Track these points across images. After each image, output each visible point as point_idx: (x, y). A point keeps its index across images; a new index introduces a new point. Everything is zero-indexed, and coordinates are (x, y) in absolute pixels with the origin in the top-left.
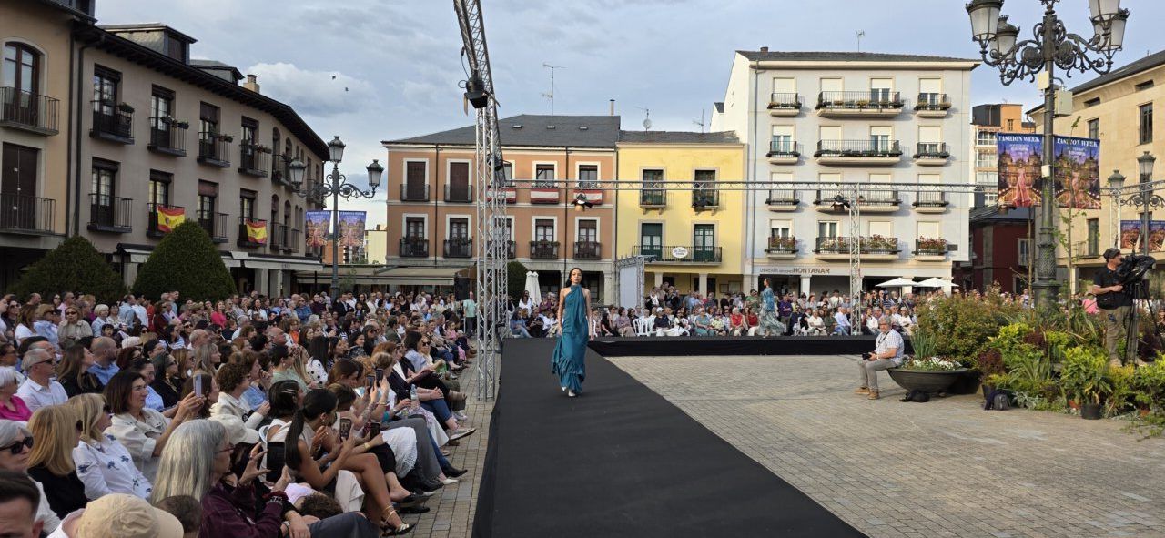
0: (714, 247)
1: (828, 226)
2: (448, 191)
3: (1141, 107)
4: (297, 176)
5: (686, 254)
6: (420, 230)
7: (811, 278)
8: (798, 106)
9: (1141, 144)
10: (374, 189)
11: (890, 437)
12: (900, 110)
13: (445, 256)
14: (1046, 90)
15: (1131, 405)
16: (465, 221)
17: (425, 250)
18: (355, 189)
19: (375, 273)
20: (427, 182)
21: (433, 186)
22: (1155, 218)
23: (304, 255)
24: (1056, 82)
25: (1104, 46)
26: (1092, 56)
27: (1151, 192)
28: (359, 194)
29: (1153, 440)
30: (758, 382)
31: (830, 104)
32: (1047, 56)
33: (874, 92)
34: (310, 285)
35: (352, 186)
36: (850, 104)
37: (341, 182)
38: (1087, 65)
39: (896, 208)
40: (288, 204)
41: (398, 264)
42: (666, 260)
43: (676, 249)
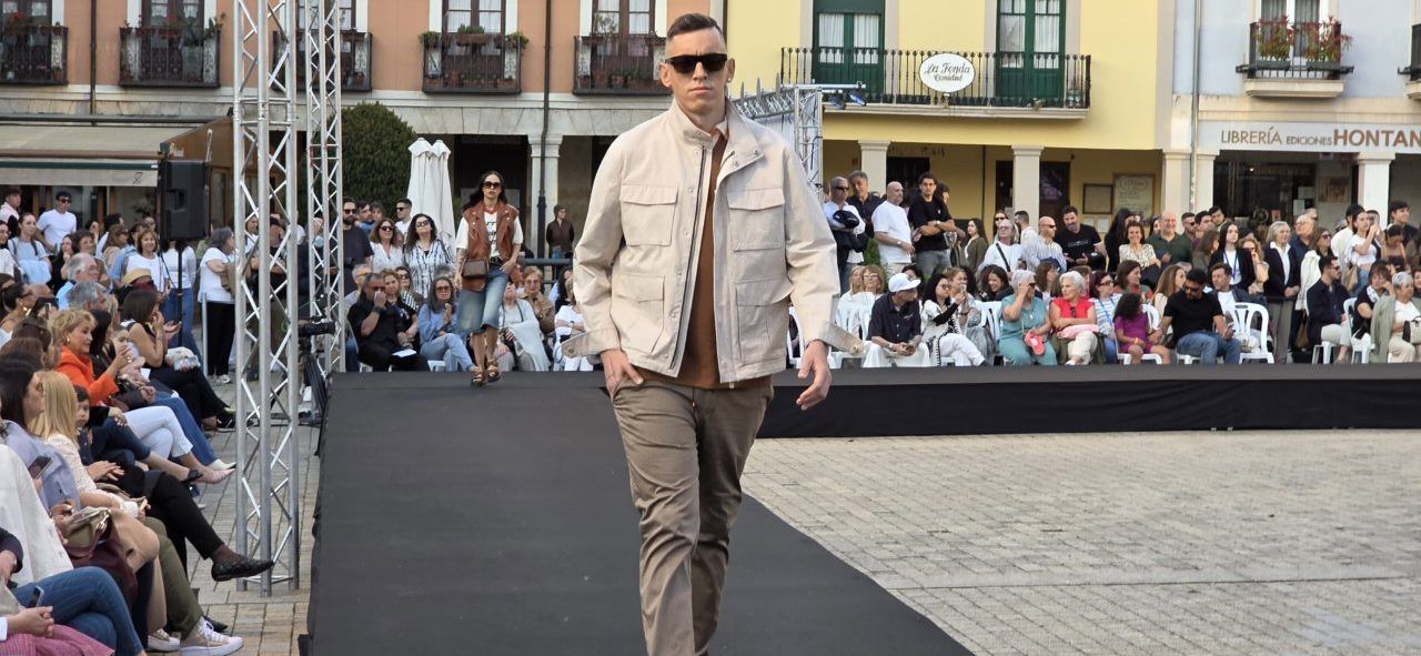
0: (1062, 56)
5: (967, 79)
7: (1393, 165)
13: (126, 81)
17: (56, 60)
30: (1199, 522)
42: (900, 99)
43: (934, 60)
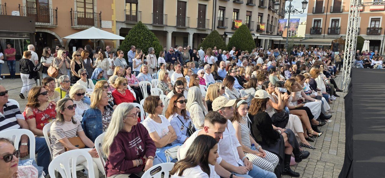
2: (332, 8)
4: (277, 7)
6: (319, 24)
10: (304, 10)
13: (328, 34)
16: (338, 20)
17: (320, 32)
18: (297, 10)
19: (301, 40)
20: (324, 6)
21: (326, 7)
23: (276, 34)
28: (298, 12)
34: (277, 44)
35: (295, 9)
37: (292, 8)
40: (272, 17)
41: (309, 37)
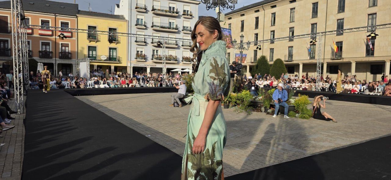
0: (116, 56)
1: (156, 51)
3: (242, 21)
5: (106, 58)
7: (150, 68)
8: (146, 9)
9: (241, 32)
11: (174, 117)
12: (178, 15)
14: (218, 13)
15: (236, 104)
16: (6, 41)
22: (243, 53)
24: (221, 11)
25: (233, 2)
26: (230, 4)
27: (243, 46)
29: (240, 113)
31: (156, 10)
32: (219, 3)
33: (170, 8)
36: (163, 11)
38: (228, 7)
39: (177, 46)
42: (98, 60)
43: (103, 56)
